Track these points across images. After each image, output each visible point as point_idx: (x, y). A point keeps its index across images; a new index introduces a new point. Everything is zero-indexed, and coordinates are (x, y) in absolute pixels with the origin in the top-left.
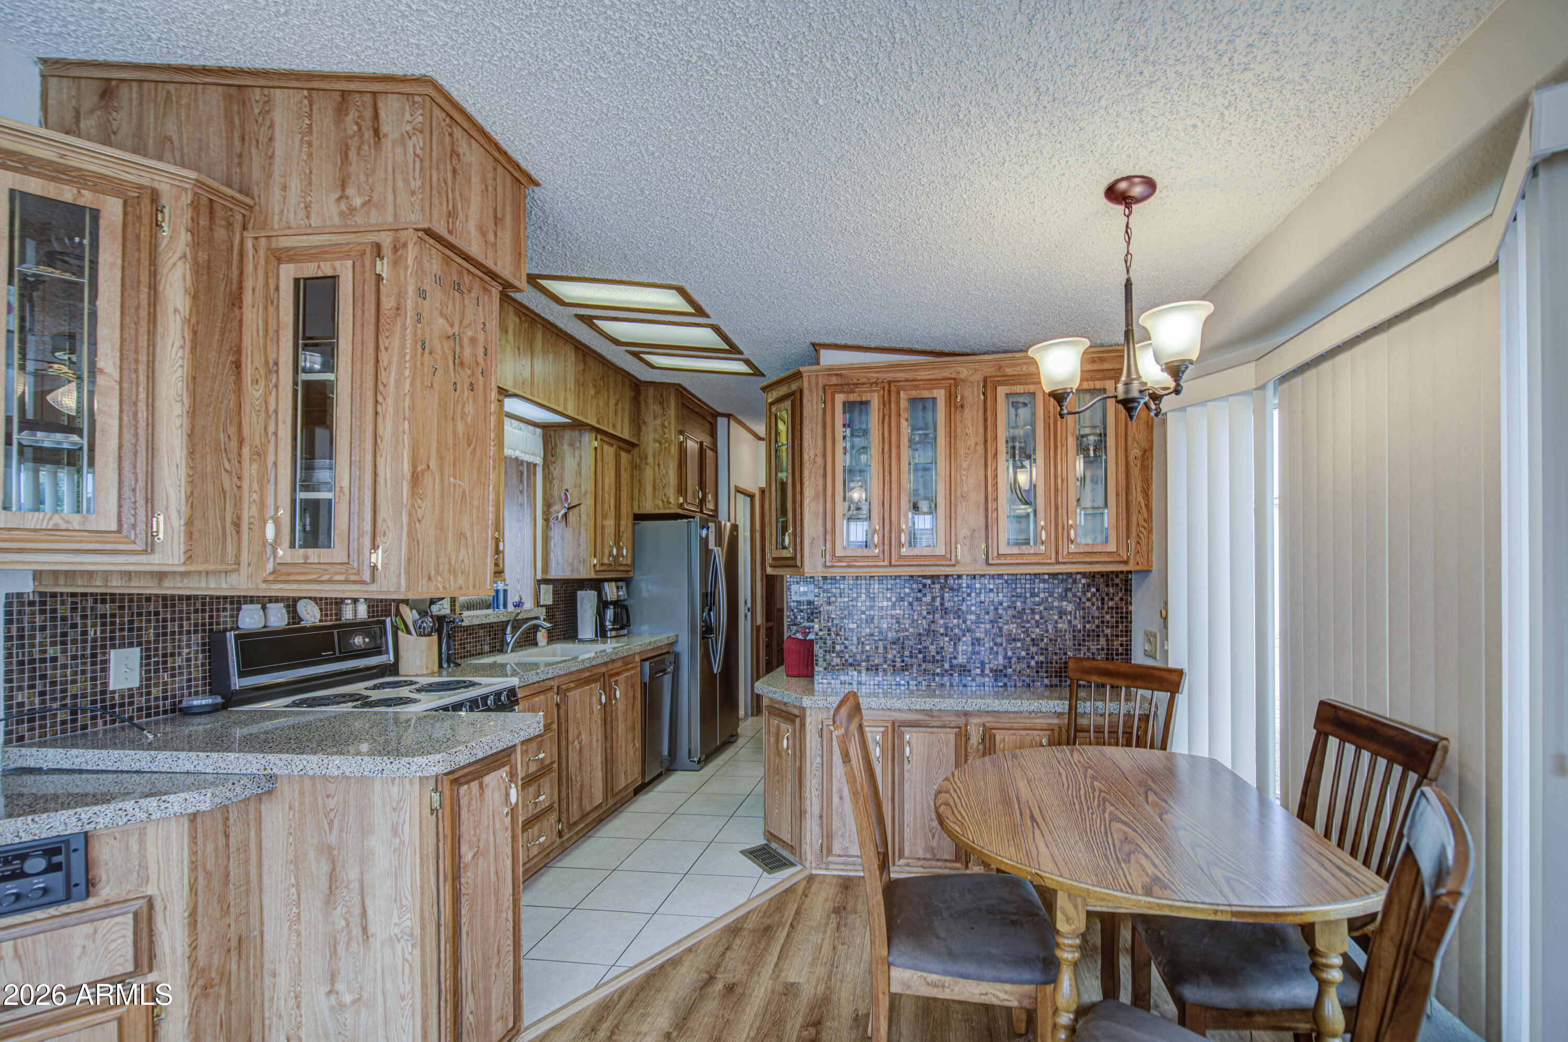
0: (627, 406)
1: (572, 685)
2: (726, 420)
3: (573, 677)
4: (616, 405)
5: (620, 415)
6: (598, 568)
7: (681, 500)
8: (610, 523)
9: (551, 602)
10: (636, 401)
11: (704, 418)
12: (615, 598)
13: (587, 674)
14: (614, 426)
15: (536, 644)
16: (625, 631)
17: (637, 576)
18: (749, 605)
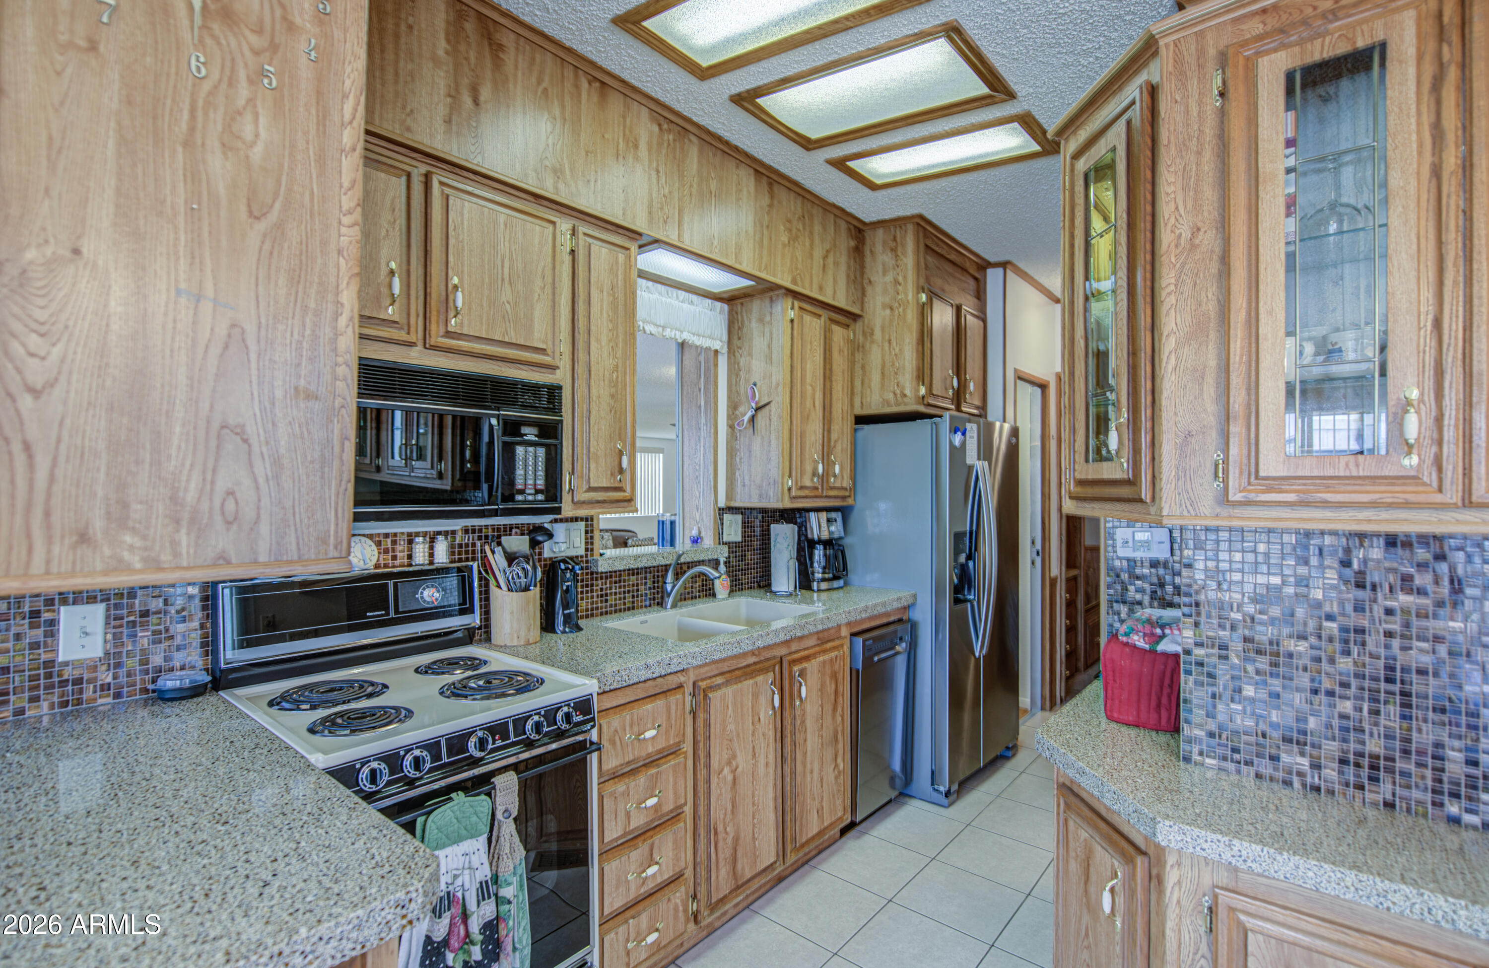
0: (843, 259)
1: (719, 680)
2: (1000, 271)
3: (725, 667)
4: (825, 257)
5: (830, 273)
6: (793, 494)
7: (923, 390)
8: (815, 429)
9: (739, 538)
10: (858, 251)
11: (964, 270)
12: (825, 536)
13: (752, 660)
14: (821, 288)
15: (714, 595)
16: (841, 583)
17: (859, 502)
18: (1038, 546)
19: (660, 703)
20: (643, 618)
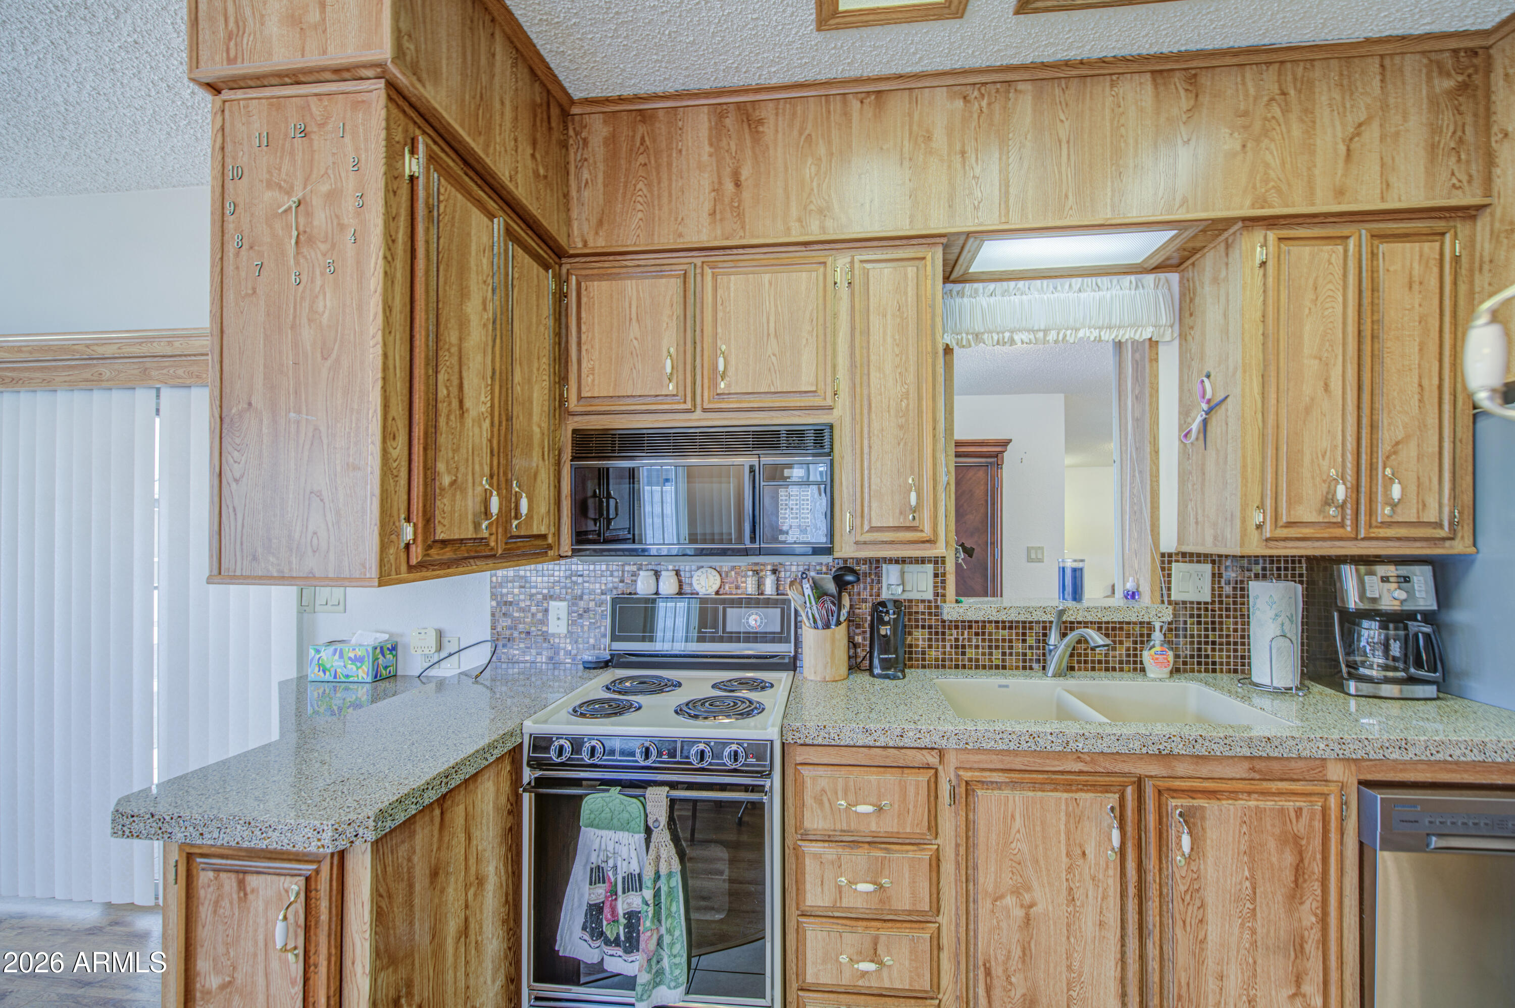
6: (1269, 534)
12: (1382, 605)
19: (891, 778)
20: (1003, 681)
